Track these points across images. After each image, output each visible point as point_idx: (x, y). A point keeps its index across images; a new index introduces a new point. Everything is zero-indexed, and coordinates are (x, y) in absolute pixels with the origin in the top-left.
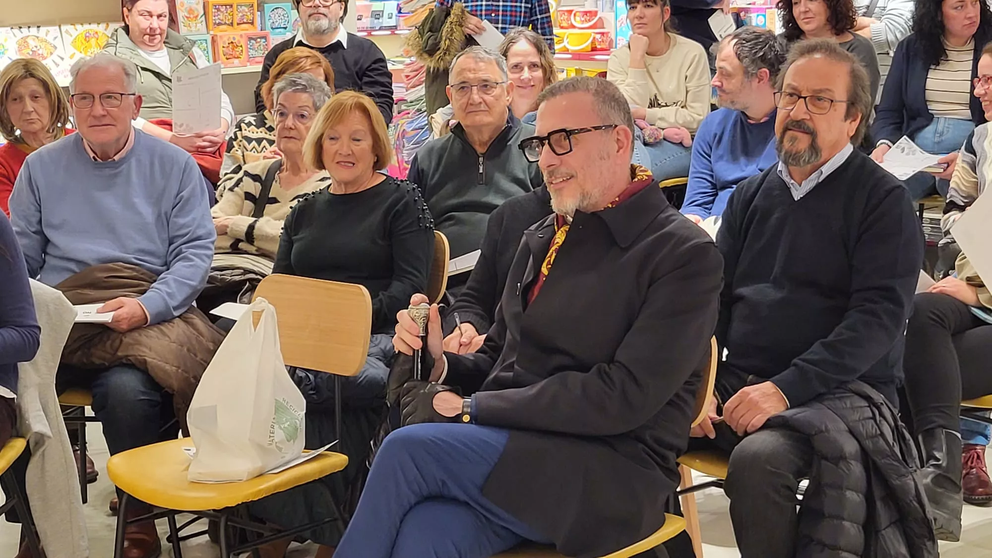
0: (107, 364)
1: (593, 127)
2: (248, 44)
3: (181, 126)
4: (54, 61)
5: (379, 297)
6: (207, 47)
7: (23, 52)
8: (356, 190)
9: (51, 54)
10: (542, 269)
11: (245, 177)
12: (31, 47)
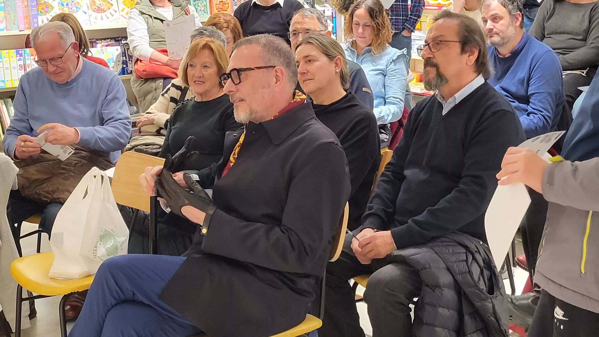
0: (49, 201)
1: (255, 67)
2: (232, 3)
3: (173, 53)
4: (111, 13)
5: (211, 167)
6: (206, 4)
7: (93, 7)
8: (209, 99)
9: (109, 8)
10: (231, 158)
11: (171, 88)
12: (97, 5)
